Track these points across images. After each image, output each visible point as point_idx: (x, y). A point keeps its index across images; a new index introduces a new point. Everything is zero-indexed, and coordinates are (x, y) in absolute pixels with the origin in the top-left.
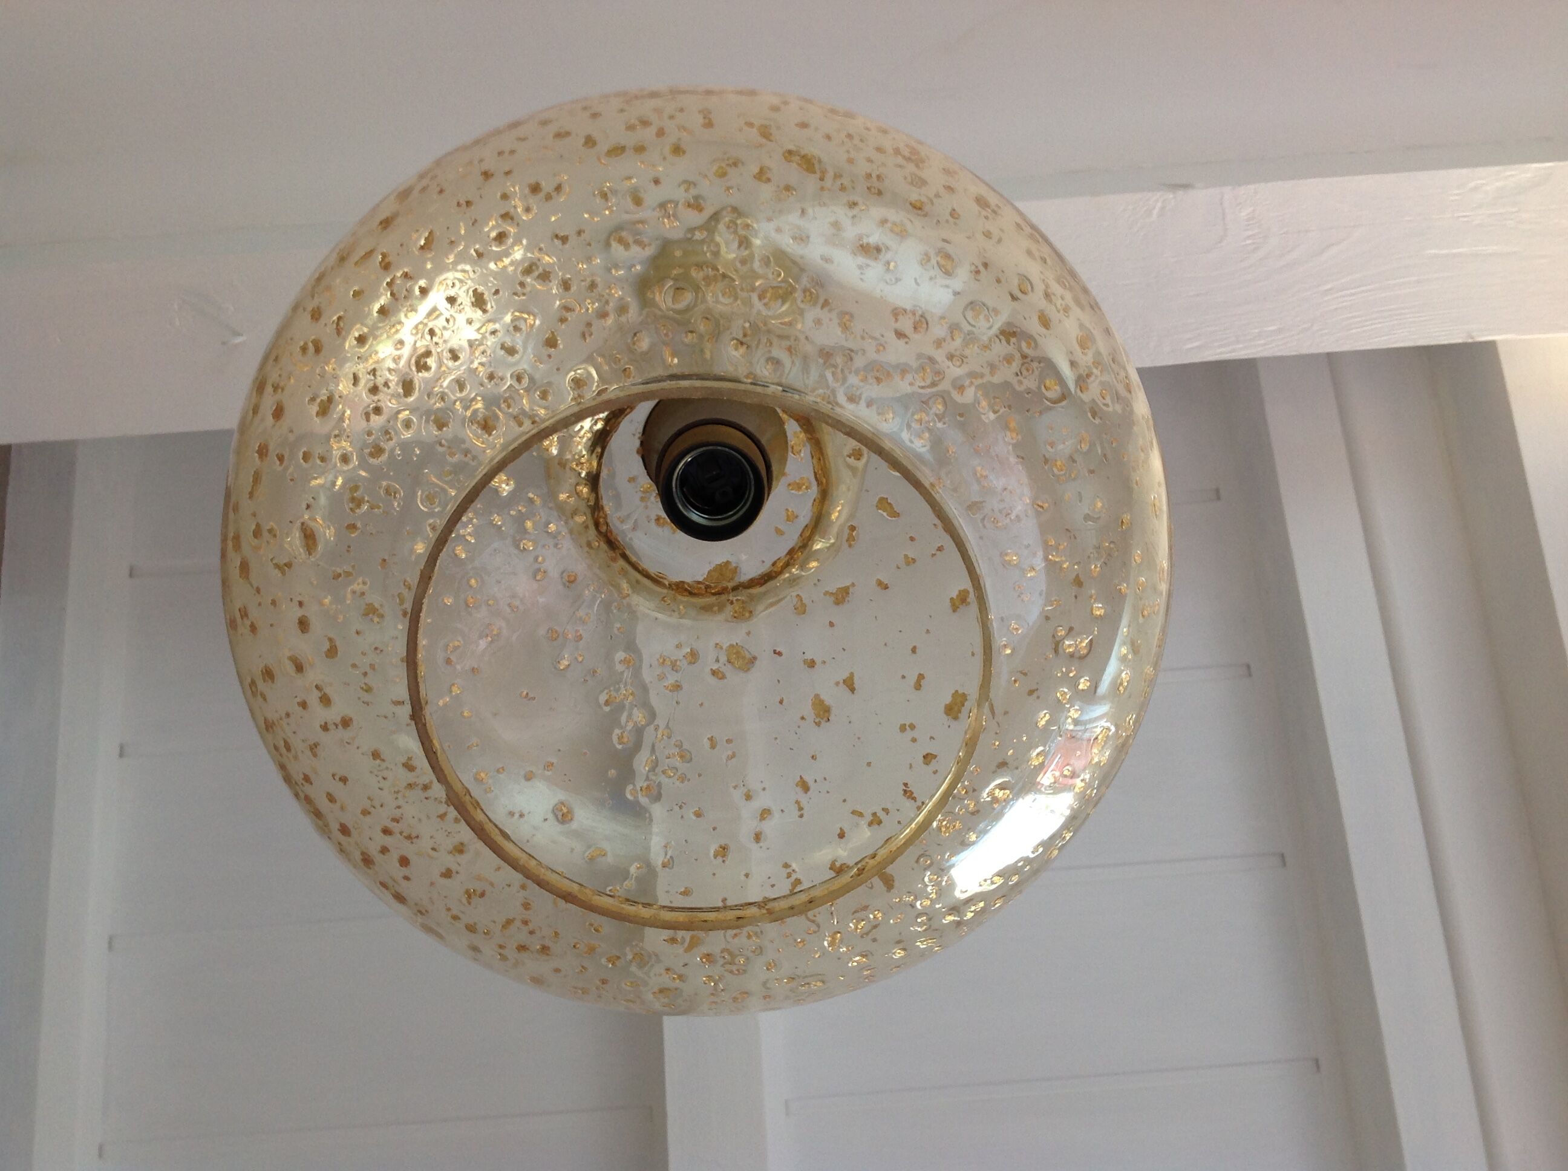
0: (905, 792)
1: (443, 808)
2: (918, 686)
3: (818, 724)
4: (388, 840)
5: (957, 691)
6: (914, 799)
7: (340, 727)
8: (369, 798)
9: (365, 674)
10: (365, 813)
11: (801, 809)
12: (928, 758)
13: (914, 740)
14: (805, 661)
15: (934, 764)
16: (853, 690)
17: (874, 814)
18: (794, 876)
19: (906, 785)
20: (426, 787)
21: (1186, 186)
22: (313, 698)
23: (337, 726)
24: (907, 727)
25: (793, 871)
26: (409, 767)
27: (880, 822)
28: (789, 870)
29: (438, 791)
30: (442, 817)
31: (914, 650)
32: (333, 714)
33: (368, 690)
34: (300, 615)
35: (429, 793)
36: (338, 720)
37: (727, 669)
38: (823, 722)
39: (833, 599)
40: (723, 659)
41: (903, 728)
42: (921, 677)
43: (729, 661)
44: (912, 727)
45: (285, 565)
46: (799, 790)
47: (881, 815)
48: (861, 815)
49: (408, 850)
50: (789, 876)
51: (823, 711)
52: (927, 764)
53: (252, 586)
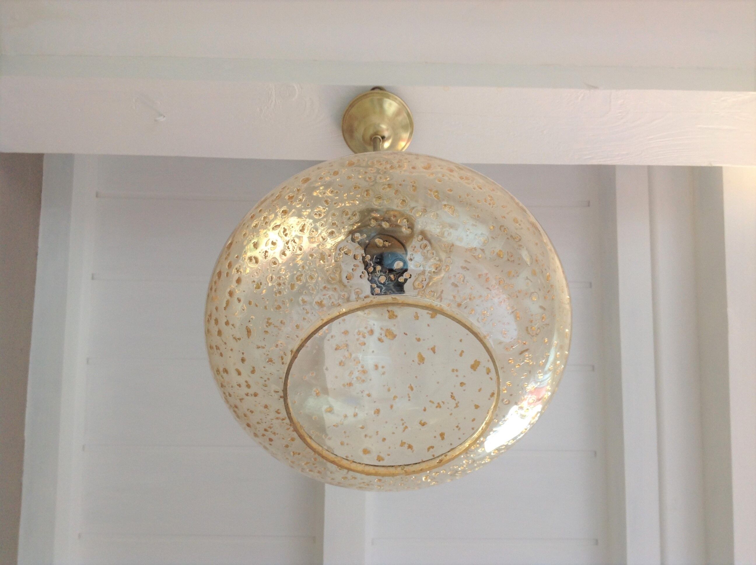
0: (452, 396)
1: (289, 427)
2: (461, 355)
3: (419, 364)
4: (265, 433)
5: (476, 360)
6: (455, 400)
7: (253, 396)
8: (261, 419)
9: (265, 381)
10: (258, 423)
11: (409, 397)
12: (462, 384)
13: (457, 376)
14: (416, 339)
15: (464, 387)
16: (434, 352)
17: (438, 403)
18: (405, 425)
19: (452, 393)
20: (283, 419)
21: (595, 88)
22: (244, 385)
23: (252, 395)
24: (455, 370)
25: (405, 422)
26: (278, 412)
27: (440, 407)
28: (403, 422)
29: (287, 421)
30: (288, 429)
31: (461, 341)
32: (251, 391)
33: (266, 386)
34: (242, 356)
35: (284, 421)
36: (253, 393)
37: (384, 338)
38: (421, 364)
39: (430, 316)
40: (383, 335)
41: (453, 370)
42: (463, 352)
43: (386, 335)
44: (457, 371)
45: (238, 339)
46: (410, 390)
47: (441, 404)
48: (433, 403)
49: (272, 436)
50: (403, 424)
51: (422, 359)
52: (462, 386)
53: (223, 341)
